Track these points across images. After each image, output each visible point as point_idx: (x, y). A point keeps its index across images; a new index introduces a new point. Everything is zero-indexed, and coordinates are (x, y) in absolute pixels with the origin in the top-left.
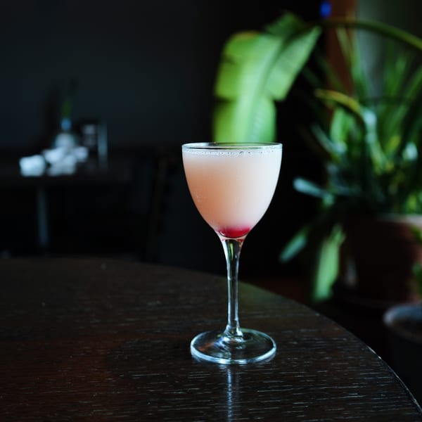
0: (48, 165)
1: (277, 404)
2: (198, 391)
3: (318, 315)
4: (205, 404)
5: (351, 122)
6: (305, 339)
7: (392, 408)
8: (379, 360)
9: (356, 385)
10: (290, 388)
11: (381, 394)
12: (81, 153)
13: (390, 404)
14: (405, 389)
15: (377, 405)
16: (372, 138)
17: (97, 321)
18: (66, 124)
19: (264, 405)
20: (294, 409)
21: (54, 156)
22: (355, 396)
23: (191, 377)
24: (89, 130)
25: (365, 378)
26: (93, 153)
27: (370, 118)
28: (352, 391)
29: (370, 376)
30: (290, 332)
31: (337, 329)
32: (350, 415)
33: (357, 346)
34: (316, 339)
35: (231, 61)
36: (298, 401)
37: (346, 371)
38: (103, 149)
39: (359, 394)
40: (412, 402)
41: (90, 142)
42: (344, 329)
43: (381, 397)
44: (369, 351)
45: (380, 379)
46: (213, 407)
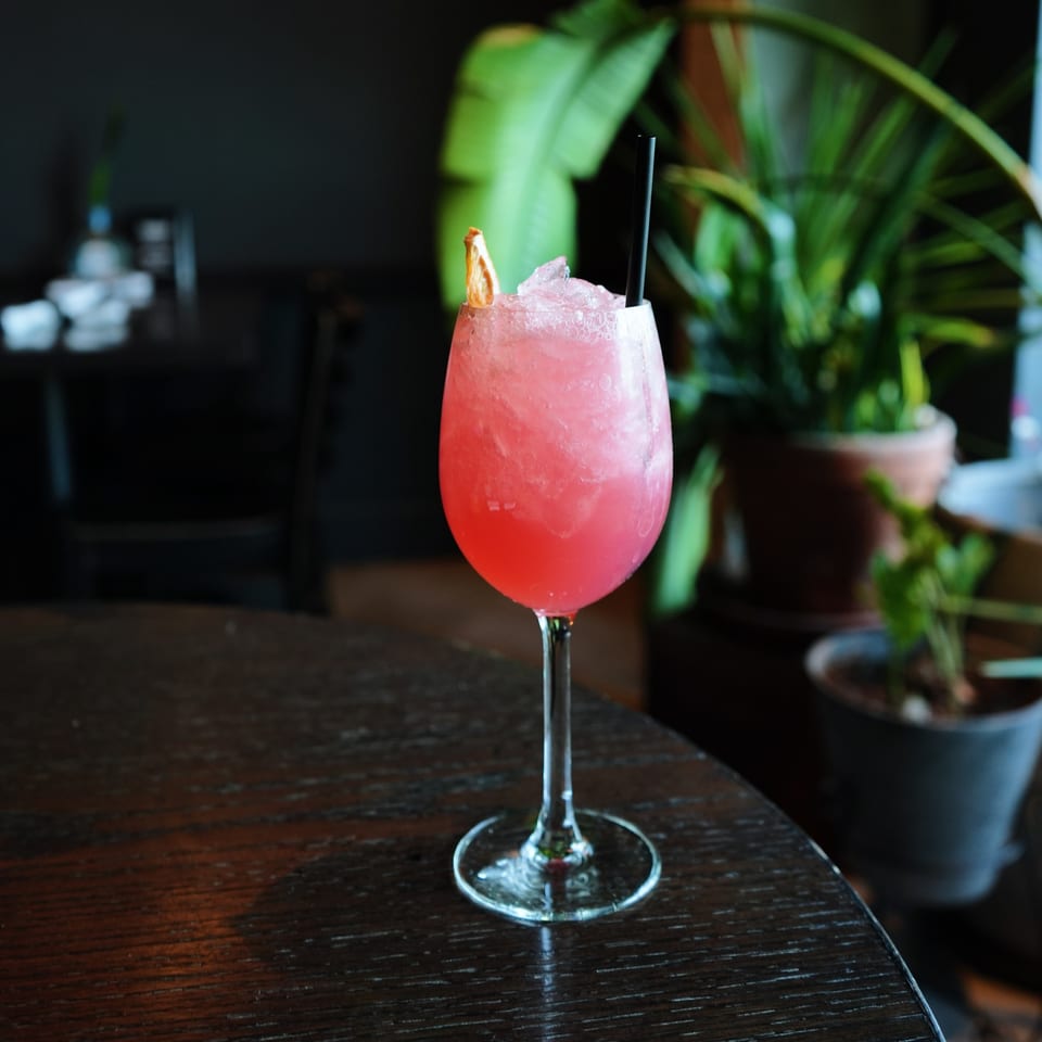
0: (66, 323)
1: (637, 1004)
2: (473, 975)
3: (702, 756)
4: (492, 1011)
5: (738, 230)
6: (681, 825)
7: (869, 1003)
8: (836, 877)
9: (793, 947)
10: (661, 958)
11: (845, 966)
12: (139, 288)
13: (865, 993)
14: (891, 952)
15: (840, 997)
16: (784, 269)
17: (237, 788)
18: (99, 219)
19: (613, 1008)
20: (676, 1017)
21: (76, 298)
22: (794, 974)
23: (455, 937)
24: (154, 231)
25: (812, 927)
26: (164, 283)
27: (781, 228)
28: (786, 961)
29: (819, 920)
30: (650, 805)
31: (743, 794)
32: (787, 1027)
33: (789, 841)
34: (705, 824)
35: (477, 94)
36: (681, 992)
37: (772, 908)
38: (186, 274)
39: (803, 970)
40: (908, 986)
41: (156, 259)
42: (758, 794)
43: (844, 975)
44: (813, 851)
45: (841, 928)
46: (508, 1017)
